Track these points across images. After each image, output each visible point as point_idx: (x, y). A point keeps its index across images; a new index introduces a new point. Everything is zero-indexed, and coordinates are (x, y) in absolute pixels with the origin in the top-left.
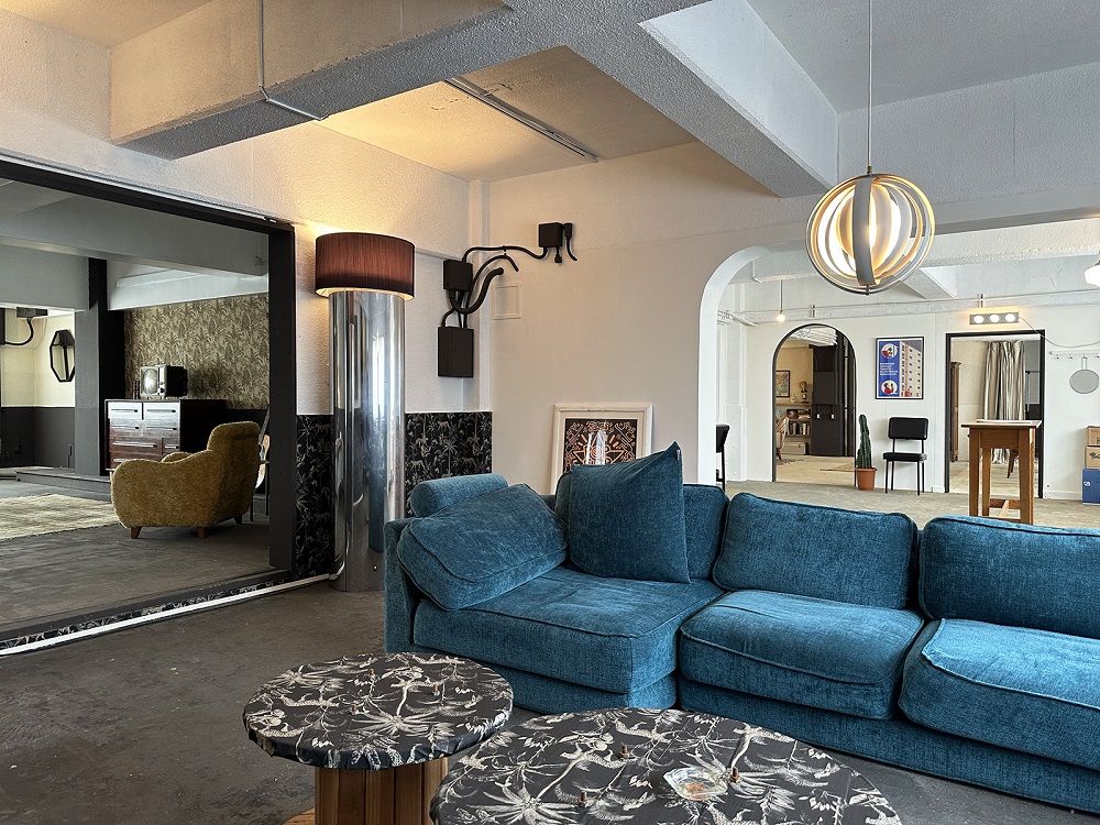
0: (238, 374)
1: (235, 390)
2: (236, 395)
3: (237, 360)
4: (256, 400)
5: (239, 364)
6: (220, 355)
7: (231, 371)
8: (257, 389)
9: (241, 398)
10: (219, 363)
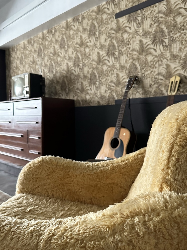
0: (85, 77)
1: (83, 90)
2: (83, 95)
3: (84, 65)
4: (102, 97)
5: (86, 69)
6: (69, 64)
7: (78, 76)
8: (103, 88)
9: (88, 97)
10: (68, 71)
